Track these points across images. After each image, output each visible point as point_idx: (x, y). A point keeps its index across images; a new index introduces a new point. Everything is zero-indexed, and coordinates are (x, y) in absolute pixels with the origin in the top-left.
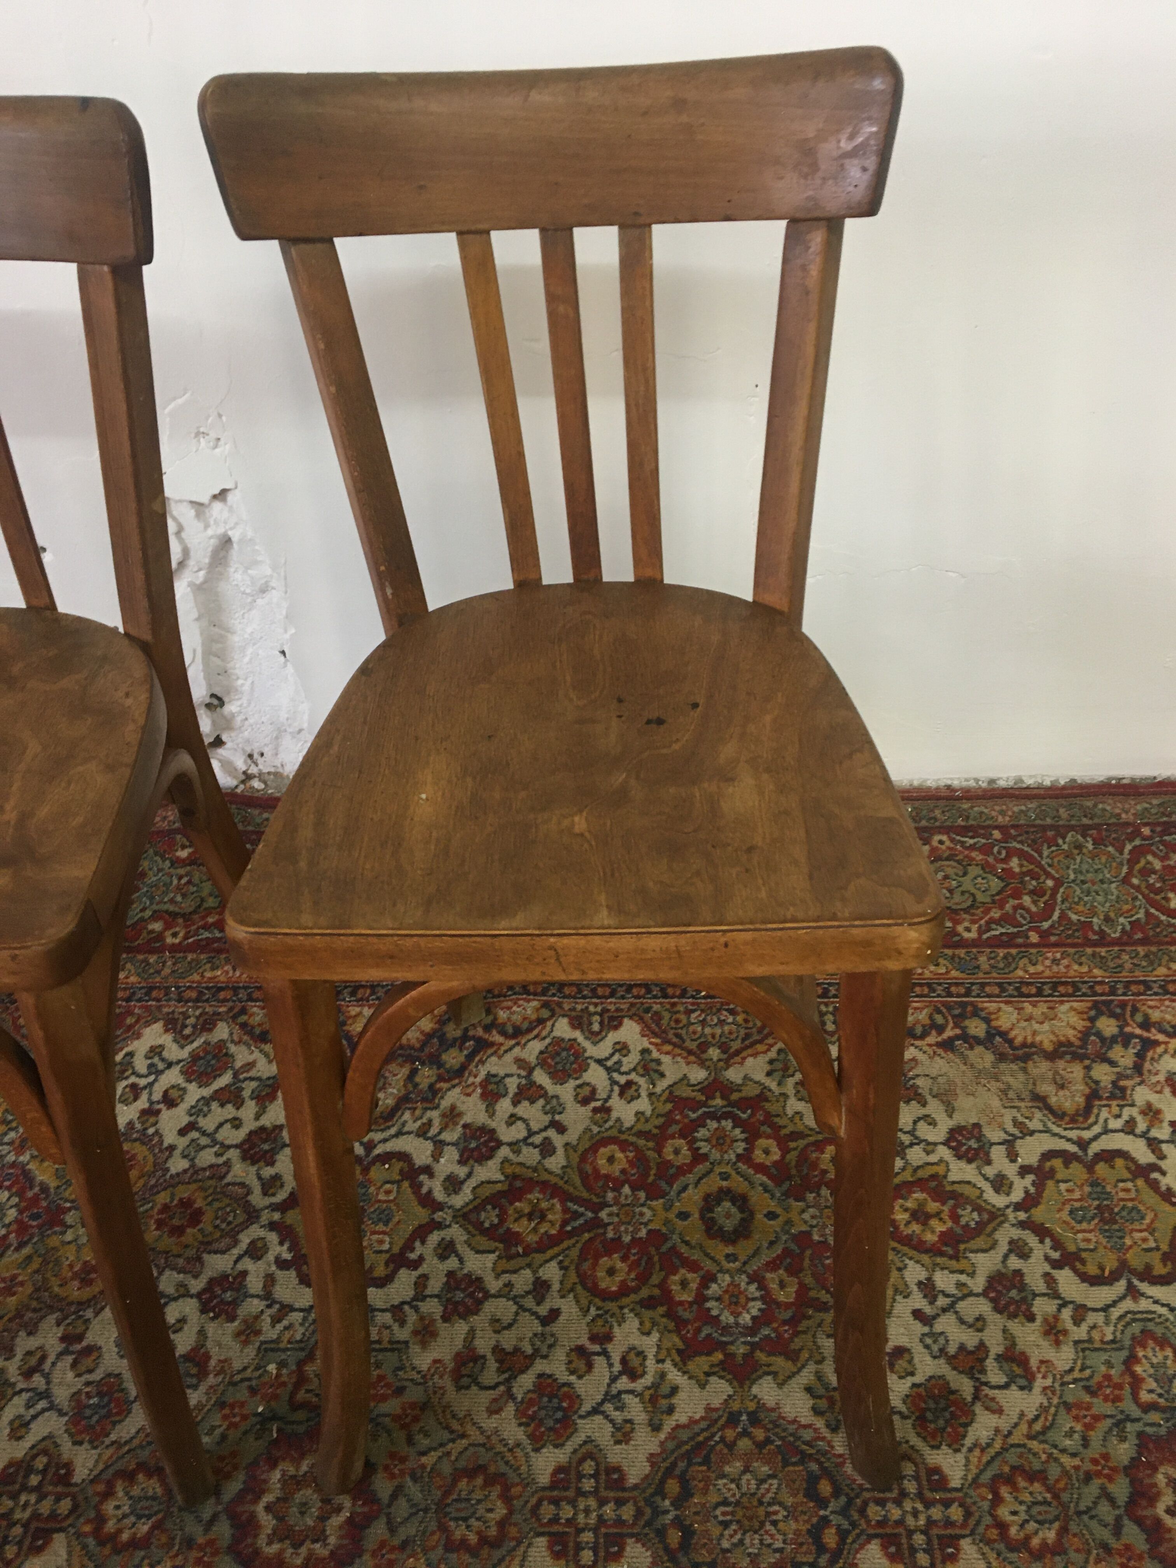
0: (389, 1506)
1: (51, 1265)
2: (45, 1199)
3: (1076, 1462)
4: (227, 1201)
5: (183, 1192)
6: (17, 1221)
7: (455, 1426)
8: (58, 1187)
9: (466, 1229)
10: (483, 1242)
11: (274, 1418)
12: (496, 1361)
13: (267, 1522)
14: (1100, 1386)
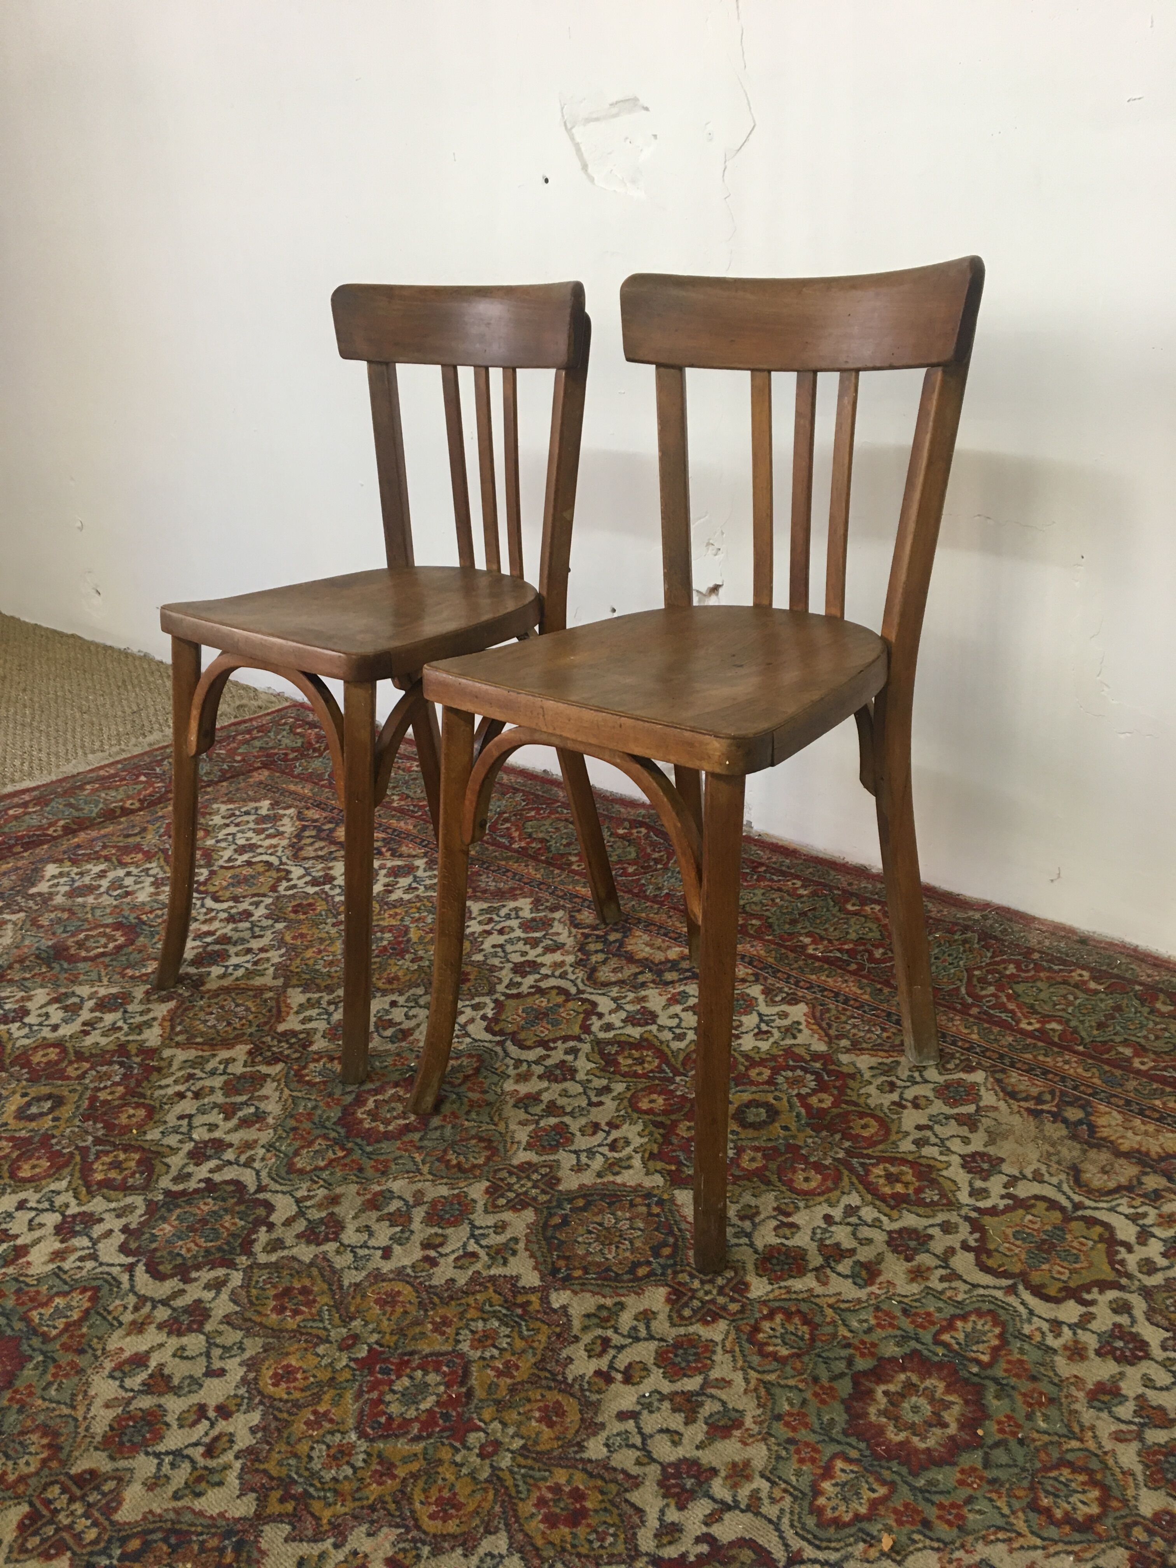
0: (431, 1130)
3: (848, 1334)
4: (485, 982)
5: (469, 969)
7: (496, 1119)
9: (593, 1048)
12: (546, 1106)
14: (916, 1314)
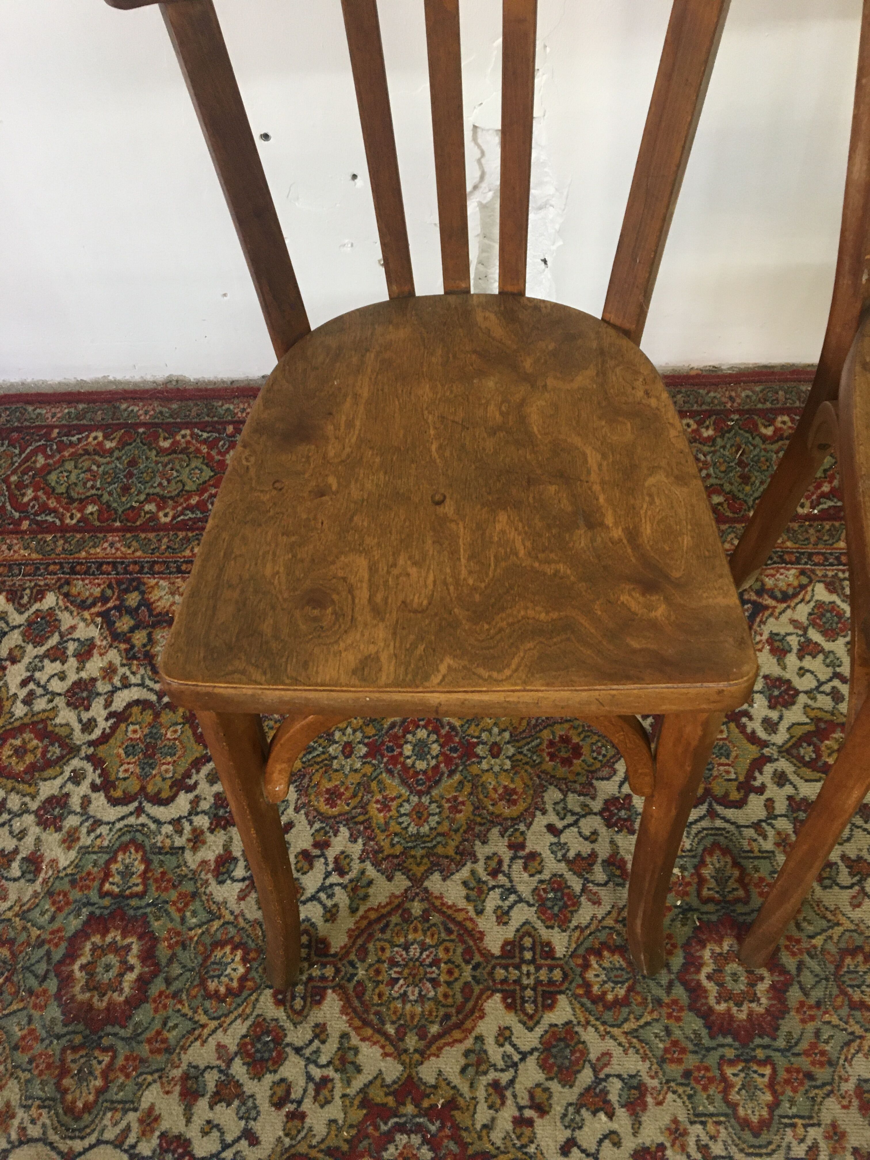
0: (798, 975)
1: (480, 789)
2: (456, 735)
4: (596, 738)
5: (560, 730)
6: (441, 753)
7: (830, 916)
8: (462, 726)
9: (791, 762)
10: (808, 773)
11: (691, 909)
12: (847, 867)
13: (711, 987)
